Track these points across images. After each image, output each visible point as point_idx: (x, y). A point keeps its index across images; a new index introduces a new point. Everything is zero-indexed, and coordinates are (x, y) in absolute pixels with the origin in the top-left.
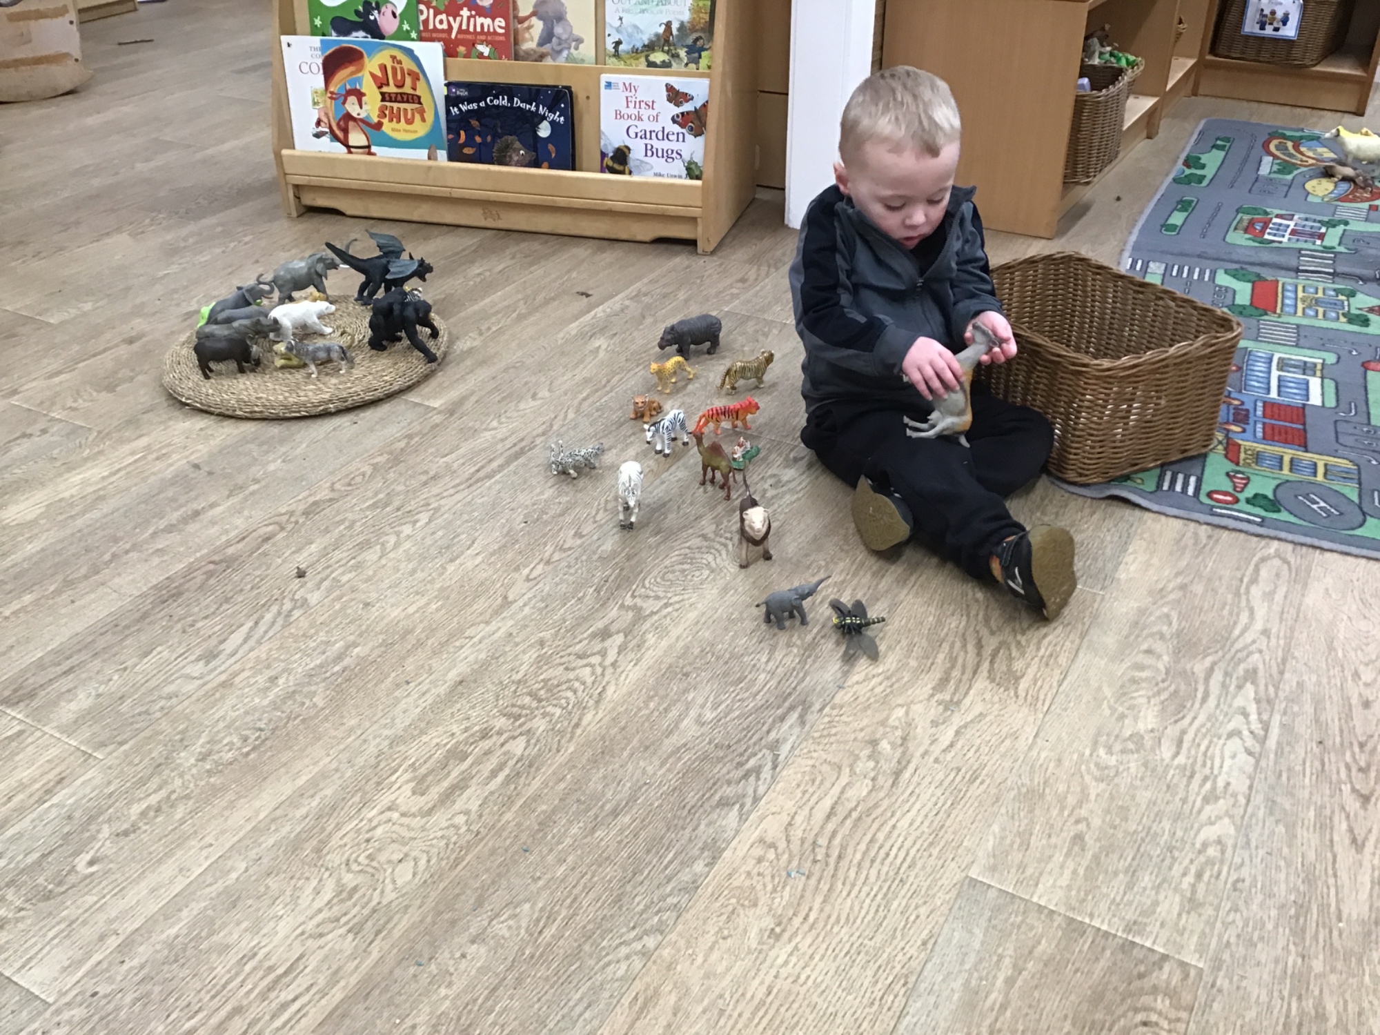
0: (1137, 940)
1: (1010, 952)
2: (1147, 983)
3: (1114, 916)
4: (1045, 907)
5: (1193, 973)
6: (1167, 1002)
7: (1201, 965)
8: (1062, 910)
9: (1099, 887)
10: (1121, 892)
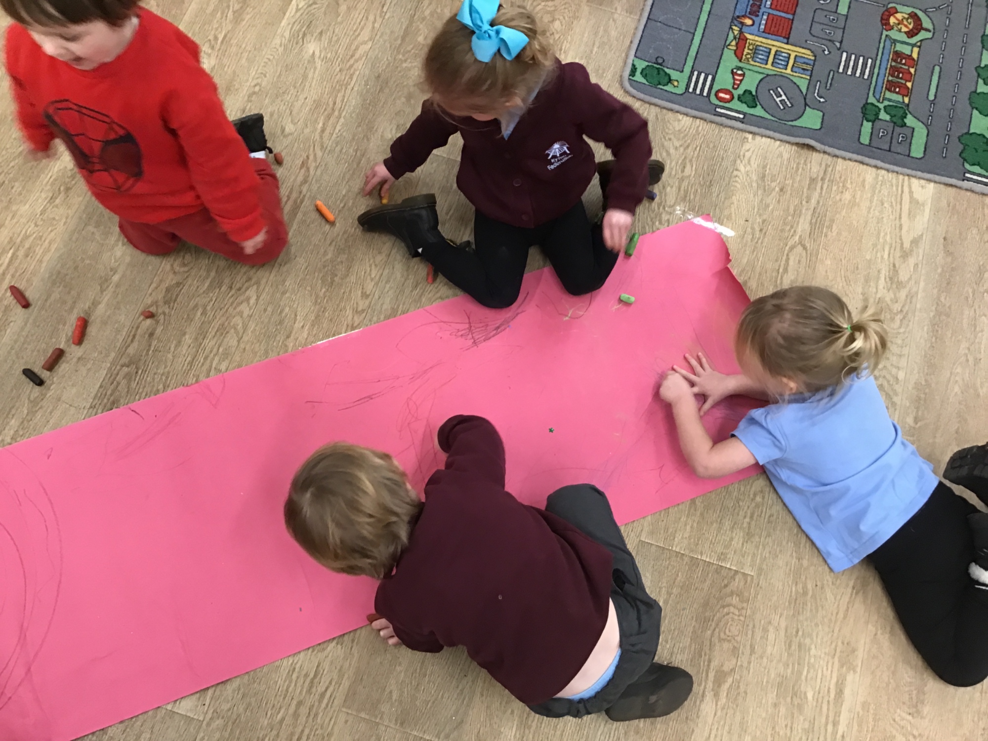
0: (723, 564)
1: (664, 584)
2: (728, 590)
3: (712, 551)
4: (679, 553)
5: (749, 578)
6: (738, 599)
7: (752, 574)
8: (687, 552)
9: (704, 534)
10: (715, 535)
